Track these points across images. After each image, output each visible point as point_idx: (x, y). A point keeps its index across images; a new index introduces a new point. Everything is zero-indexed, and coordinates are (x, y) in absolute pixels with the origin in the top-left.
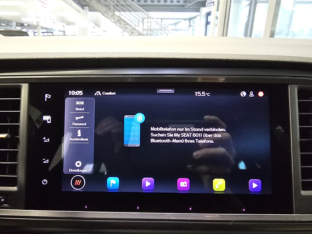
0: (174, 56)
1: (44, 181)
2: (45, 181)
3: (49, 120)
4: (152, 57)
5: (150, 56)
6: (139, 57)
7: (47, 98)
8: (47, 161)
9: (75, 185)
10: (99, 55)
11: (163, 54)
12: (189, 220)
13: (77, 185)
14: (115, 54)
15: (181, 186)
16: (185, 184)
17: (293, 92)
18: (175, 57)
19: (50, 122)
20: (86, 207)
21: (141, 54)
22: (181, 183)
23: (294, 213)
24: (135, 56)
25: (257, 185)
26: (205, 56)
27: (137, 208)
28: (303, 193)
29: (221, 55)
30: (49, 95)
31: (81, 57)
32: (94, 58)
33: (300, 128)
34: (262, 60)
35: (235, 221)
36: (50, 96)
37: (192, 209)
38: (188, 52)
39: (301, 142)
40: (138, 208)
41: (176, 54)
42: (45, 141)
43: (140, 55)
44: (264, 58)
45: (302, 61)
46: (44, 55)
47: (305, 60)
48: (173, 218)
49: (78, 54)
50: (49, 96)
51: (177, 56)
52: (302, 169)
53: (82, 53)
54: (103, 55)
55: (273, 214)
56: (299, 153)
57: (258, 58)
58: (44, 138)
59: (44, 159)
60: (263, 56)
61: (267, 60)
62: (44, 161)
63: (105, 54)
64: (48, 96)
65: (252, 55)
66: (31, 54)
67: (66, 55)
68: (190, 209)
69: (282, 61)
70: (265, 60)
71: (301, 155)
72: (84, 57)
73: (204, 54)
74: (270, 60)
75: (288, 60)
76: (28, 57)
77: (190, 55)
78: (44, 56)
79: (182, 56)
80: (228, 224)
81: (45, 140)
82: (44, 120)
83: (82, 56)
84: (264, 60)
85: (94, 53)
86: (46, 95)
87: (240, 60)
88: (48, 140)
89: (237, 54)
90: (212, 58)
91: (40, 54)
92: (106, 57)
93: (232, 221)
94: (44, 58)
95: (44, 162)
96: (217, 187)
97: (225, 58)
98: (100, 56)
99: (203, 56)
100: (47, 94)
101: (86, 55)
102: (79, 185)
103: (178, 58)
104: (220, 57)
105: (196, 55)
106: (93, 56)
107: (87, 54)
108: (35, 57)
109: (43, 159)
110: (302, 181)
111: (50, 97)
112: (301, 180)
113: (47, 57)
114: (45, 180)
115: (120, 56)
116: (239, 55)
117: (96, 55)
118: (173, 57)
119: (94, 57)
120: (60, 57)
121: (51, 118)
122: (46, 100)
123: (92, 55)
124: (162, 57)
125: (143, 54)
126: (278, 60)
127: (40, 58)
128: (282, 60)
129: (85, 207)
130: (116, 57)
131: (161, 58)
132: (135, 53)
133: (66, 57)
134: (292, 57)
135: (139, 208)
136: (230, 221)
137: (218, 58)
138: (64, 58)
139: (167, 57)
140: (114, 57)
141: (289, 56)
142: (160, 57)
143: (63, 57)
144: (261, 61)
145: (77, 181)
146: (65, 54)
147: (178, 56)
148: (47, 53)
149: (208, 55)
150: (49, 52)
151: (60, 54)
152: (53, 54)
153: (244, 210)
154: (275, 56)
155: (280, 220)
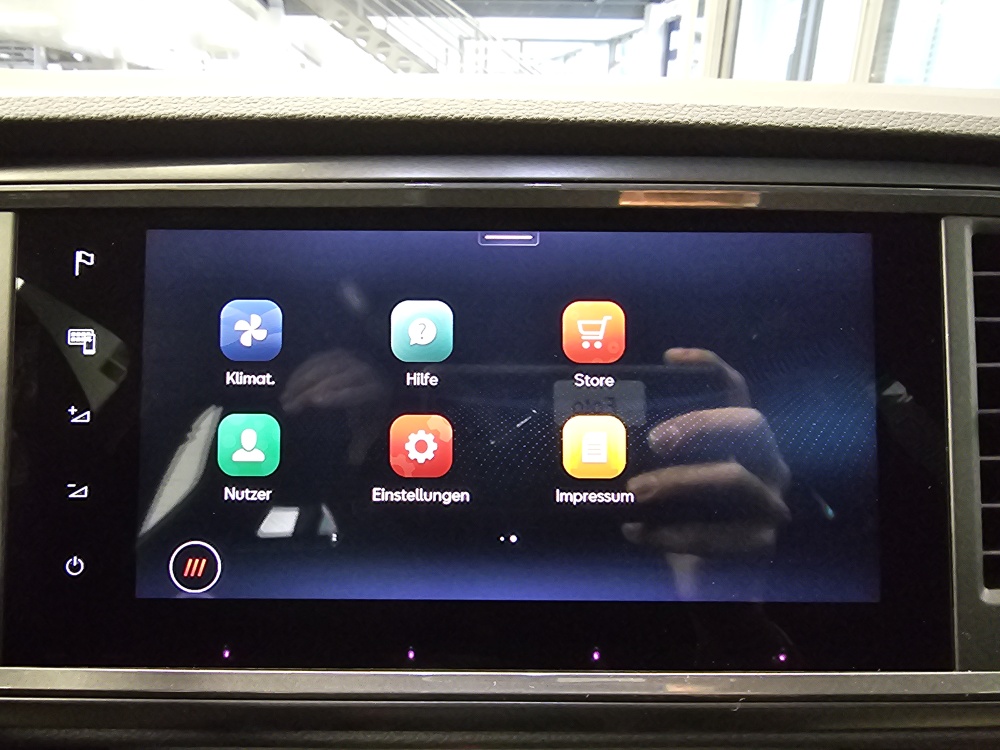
0: (537, 111)
1: (72, 562)
2: (75, 564)
3: (89, 346)
4: (458, 115)
5: (452, 112)
6: (411, 114)
7: (81, 264)
8: (83, 493)
9: (186, 575)
10: (268, 106)
12: (591, 695)
13: (192, 575)
14: (326, 103)
17: (957, 243)
18: (540, 116)
19: (92, 352)
20: (227, 654)
21: (419, 103)
23: (957, 667)
24: (395, 111)
26: (648, 112)
27: (407, 655)
28: (989, 596)
29: (704, 109)
30: (90, 253)
31: (199, 113)
32: (249, 117)
33: (979, 371)
34: (850, 126)
35: (749, 699)
36: (92, 256)
37: (600, 656)
38: (588, 99)
39: (981, 418)
40: (411, 655)
41: (546, 103)
42: (75, 420)
43: (414, 108)
44: (858, 120)
45: (989, 133)
46: (65, 104)
48: (532, 690)
49: (189, 102)
50: (88, 259)
51: (546, 112)
52: (985, 511)
53: (204, 100)
54: (282, 106)
55: (882, 671)
56: (976, 459)
57: (835, 122)
58: (73, 410)
59: (74, 485)
60: (851, 114)
61: (868, 127)
62: (74, 490)
63: (287, 104)
64: (84, 257)
65: (813, 110)
66: (17, 103)
67: (147, 106)
68: (596, 656)
69: (921, 132)
70: (860, 126)
71: (982, 463)
72: (210, 114)
73: (645, 107)
74: (876, 126)
75: (942, 129)
76: (7, 112)
77: (596, 110)
78: (63, 109)
79: (565, 110)
80: (727, 709)
81: (76, 415)
82: (69, 343)
83: (204, 111)
84: (857, 129)
85: (248, 101)
86: (79, 255)
87: (770, 125)
88: (85, 418)
89: (763, 106)
90: (671, 121)
91: (50, 103)
92: (290, 114)
93: (741, 696)
95: (73, 495)
98: (269, 112)
99: (640, 111)
100: (79, 250)
101: (218, 108)
102: (199, 575)
103: (552, 118)
104: (701, 115)
105: (615, 108)
106: (243, 112)
107: (222, 104)
108: (32, 112)
109: (70, 486)
110: (986, 558)
111: (92, 263)
112: (980, 553)
113: (74, 112)
114: (75, 558)
115: (342, 109)
116: (767, 108)
117: (255, 105)
118: (535, 117)
119: (248, 114)
120: (124, 114)
121: (94, 336)
122: (77, 274)
123: (241, 107)
124: (496, 116)
125: (426, 105)
126: (906, 127)
127: (51, 116)
128: (920, 129)
129: (222, 655)
130: (327, 116)
131: (491, 119)
132: (398, 101)
133: (145, 113)
134: (956, 116)
135: (415, 656)
136: (734, 699)
138: (139, 117)
140: (322, 114)
141: (945, 116)
142: (488, 115)
146: (143, 102)
147: (551, 112)
148: (75, 100)
149: (659, 108)
150: (81, 96)
151: (122, 104)
152: (97, 103)
153: (782, 658)
154: (895, 115)
155: (907, 691)
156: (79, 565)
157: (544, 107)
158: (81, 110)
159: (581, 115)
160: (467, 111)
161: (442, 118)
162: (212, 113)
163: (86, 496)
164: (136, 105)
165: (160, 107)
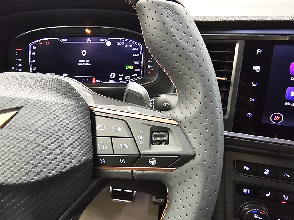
1: (249, 114)
2: (250, 114)
3: (258, 70)
7: (258, 52)
13: (276, 120)
19: (259, 71)
36: (261, 50)
42: (253, 85)
50: (260, 51)
58: (253, 83)
62: (250, 99)
64: (259, 50)
81: (254, 84)
82: (253, 69)
86: (258, 50)
88: (255, 85)
95: (250, 101)
102: (278, 120)
122: (257, 54)
145: (276, 117)
156: (250, 115)
163: (254, 101)
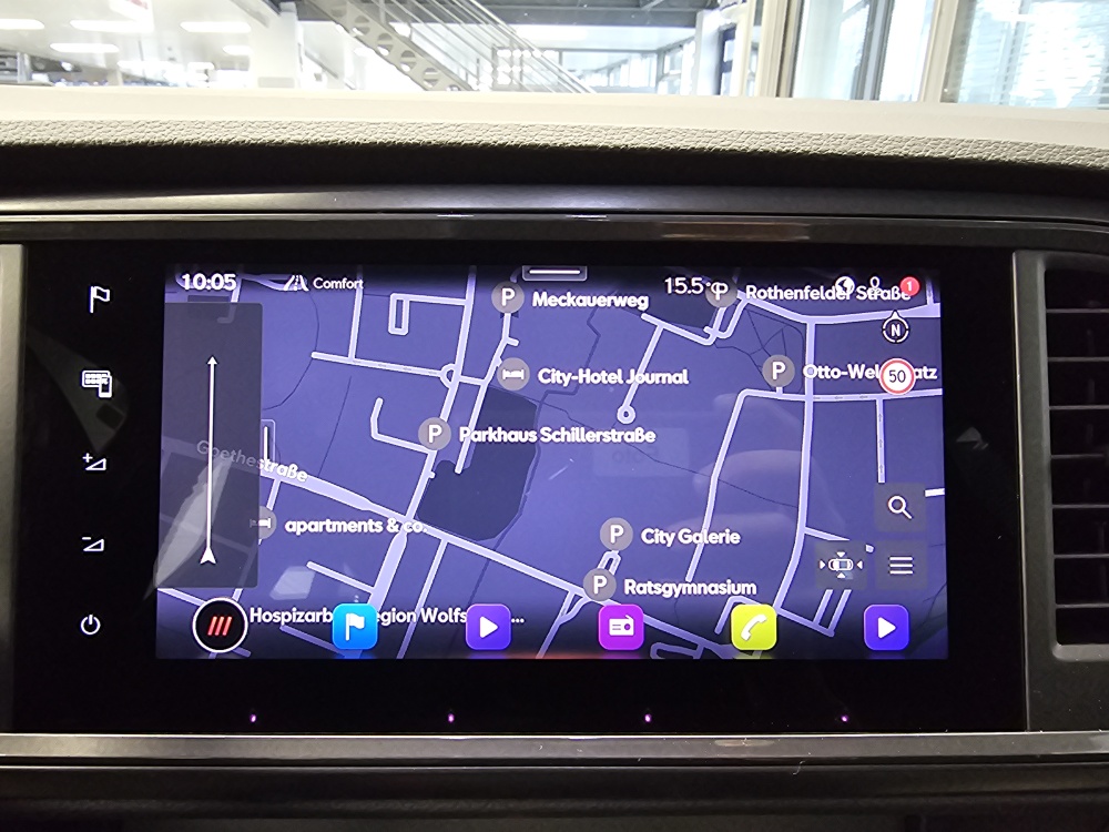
0: (585, 138)
1: (87, 621)
2: (91, 623)
3: (105, 388)
4: (501, 142)
5: (494, 139)
6: (452, 141)
7: (96, 300)
8: (99, 546)
9: (210, 633)
10: (298, 131)
11: (543, 132)
12: (643, 759)
13: (217, 634)
14: (360, 129)
15: (612, 633)
16: (627, 627)
17: (1029, 278)
18: (589, 143)
19: (109, 395)
20: (253, 719)
21: (459, 128)
22: (613, 622)
23: (1029, 727)
24: (435, 137)
25: (892, 628)
26: (703, 139)
27: (447, 718)
28: (1061, 652)
29: (762, 136)
30: (105, 288)
31: (224, 139)
32: (278, 143)
33: (1052, 414)
34: (916, 155)
35: (810, 762)
36: (108, 291)
37: (652, 719)
38: (639, 126)
39: (1054, 465)
40: (451, 719)
41: (596, 130)
42: (90, 468)
43: (454, 134)
44: (925, 148)
45: (1063, 162)
46: (80, 129)
47: (1074, 159)
48: (580, 754)
49: (213, 126)
50: (104, 295)
51: (595, 139)
52: (1057, 563)
53: (229, 125)
54: (313, 132)
55: (949, 732)
56: (1048, 507)
57: (900, 150)
58: (88, 458)
59: (89, 538)
60: (917, 142)
61: (936, 156)
62: (88, 543)
63: (318, 129)
64: (99, 293)
65: (878, 137)
66: (28, 127)
67: (168, 130)
68: (648, 719)
69: (991, 161)
70: (927, 154)
71: (1055, 512)
72: (236, 139)
73: (699, 134)
74: (943, 154)
75: (1013, 158)
76: (17, 137)
77: (648, 137)
78: (78, 134)
79: (615, 137)
80: (786, 774)
81: (92, 462)
82: (83, 385)
83: (230, 137)
84: (923, 158)
85: (277, 126)
86: (94, 290)
87: (832, 154)
88: (101, 466)
89: (825, 132)
90: (728, 148)
91: (63, 128)
92: (323, 139)
93: (802, 759)
94: (78, 141)
95: (88, 549)
96: (745, 635)
97: (778, 148)
98: (300, 138)
99: (695, 138)
100: (94, 285)
101: (244, 133)
102: (225, 633)
103: (601, 145)
104: (759, 143)
105: (669, 135)
106: (272, 138)
107: (250, 129)
108: (45, 138)
109: (84, 538)
110: (1059, 612)
111: (108, 299)
112: (1053, 606)
113: (90, 137)
114: (91, 616)
115: (378, 135)
116: (829, 136)
117: (284, 131)
118: (584, 144)
119: (277, 140)
120: (144, 140)
121: (111, 378)
122: (92, 311)
123: (268, 133)
124: (542, 143)
125: (468, 131)
126: (975, 156)
127: (66, 141)
128: (990, 159)
129: (250, 719)
130: (362, 142)
131: (536, 145)
132: (437, 127)
133: (166, 139)
134: (1027, 145)
135: (455, 718)
136: (794, 762)
137: (752, 147)
138: (161, 142)
139: (559, 143)
140: (356, 141)
141: (1017, 144)
142: (534, 142)
143: (156, 140)
144: (912, 158)
145: (215, 618)
146: (164, 127)
147: (601, 139)
148: (90, 124)
149: (714, 135)
150: (97, 120)
151: (143, 128)
152: (115, 127)
153: (844, 719)
154: (963, 143)
155: (975, 753)
156: (94, 622)
157: (593, 134)
158: (98, 135)
159: (632, 142)
160: (511, 137)
161: (484, 145)
162: (239, 138)
163: (102, 549)
164: (156, 129)
165: (182, 132)
